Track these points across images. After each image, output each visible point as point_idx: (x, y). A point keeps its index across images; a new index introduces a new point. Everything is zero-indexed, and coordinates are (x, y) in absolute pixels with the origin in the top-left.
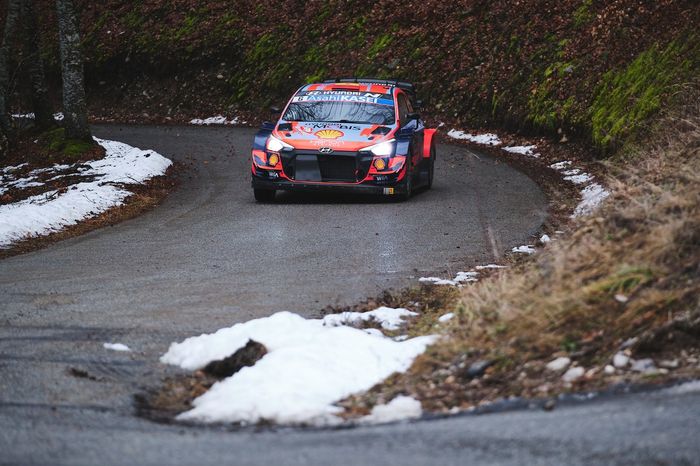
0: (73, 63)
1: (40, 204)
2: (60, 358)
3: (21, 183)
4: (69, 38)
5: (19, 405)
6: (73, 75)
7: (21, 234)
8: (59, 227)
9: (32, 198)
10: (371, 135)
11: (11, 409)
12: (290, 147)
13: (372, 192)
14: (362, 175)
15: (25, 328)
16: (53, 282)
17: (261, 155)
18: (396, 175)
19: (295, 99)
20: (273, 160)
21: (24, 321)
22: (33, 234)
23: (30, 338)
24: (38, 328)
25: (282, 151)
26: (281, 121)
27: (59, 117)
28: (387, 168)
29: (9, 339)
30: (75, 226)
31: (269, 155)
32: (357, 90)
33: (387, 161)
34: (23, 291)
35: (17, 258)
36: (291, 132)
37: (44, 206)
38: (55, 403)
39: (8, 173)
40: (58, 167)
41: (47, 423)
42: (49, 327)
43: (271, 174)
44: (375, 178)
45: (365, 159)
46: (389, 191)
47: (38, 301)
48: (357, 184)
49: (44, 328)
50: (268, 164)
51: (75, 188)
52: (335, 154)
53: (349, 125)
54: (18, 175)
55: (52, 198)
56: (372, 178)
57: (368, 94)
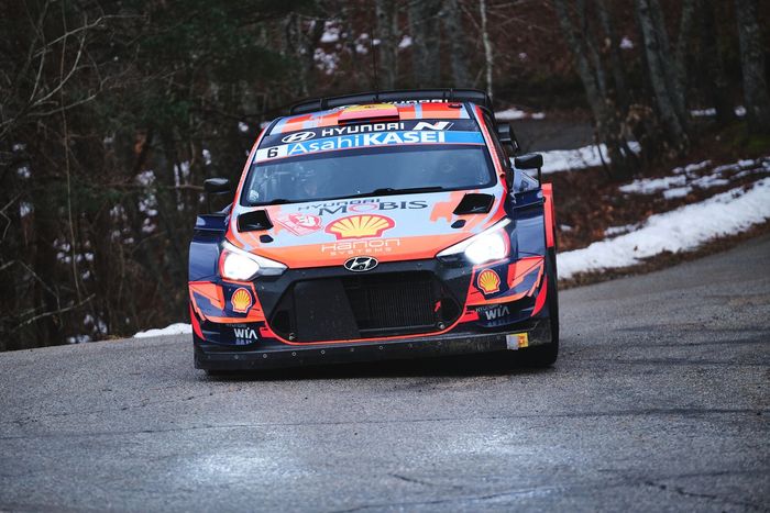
0: (753, 54)
1: (727, 203)
2: (760, 361)
3: (705, 182)
4: (748, 29)
5: (722, 411)
6: (753, 67)
7: (709, 234)
8: (747, 226)
9: (717, 197)
10: (456, 218)
11: (714, 415)
12: (274, 267)
13: (480, 348)
14: (451, 310)
15: (721, 331)
16: (745, 283)
17: (211, 292)
18: (528, 301)
19: (261, 155)
20: (241, 302)
21: (719, 324)
22: (721, 234)
23: (728, 342)
24: (735, 331)
25: (258, 279)
26: (239, 210)
27: (740, 111)
28: (504, 288)
29: (705, 343)
30: (764, 224)
31: (229, 289)
32: (395, 119)
33: (502, 271)
34: (715, 294)
35: (707, 260)
36: (270, 232)
37: (729, 205)
38: (760, 407)
39: (691, 172)
40: (742, 163)
41: (753, 429)
42: (746, 329)
43: (239, 334)
44: (482, 317)
45: (452, 274)
46: (517, 340)
47: (733, 303)
48: (443, 335)
49: (741, 330)
50: (229, 312)
51: (761, 184)
52: (384, 270)
53: (398, 199)
54: (701, 173)
55: (738, 196)
56: (474, 316)
57: (420, 126)
